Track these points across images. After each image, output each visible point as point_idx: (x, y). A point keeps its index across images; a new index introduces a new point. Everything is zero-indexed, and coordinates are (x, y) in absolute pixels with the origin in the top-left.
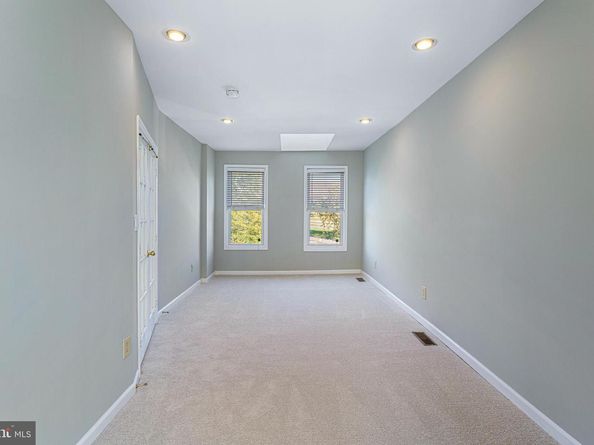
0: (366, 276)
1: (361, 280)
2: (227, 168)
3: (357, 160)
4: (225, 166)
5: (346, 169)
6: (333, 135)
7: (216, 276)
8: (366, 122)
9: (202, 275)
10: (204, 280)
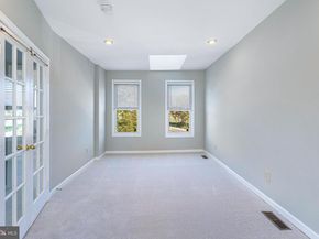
0: (208, 155)
1: (205, 157)
3: (200, 77)
4: (113, 81)
5: (193, 82)
6: (185, 56)
7: (107, 155)
8: (211, 44)
10: (97, 158)
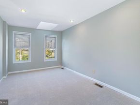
1: (63, 69)
2: (14, 32)
4: (13, 32)
6: (57, 25)
7: (9, 74)
8: (72, 21)
9: (4, 75)
